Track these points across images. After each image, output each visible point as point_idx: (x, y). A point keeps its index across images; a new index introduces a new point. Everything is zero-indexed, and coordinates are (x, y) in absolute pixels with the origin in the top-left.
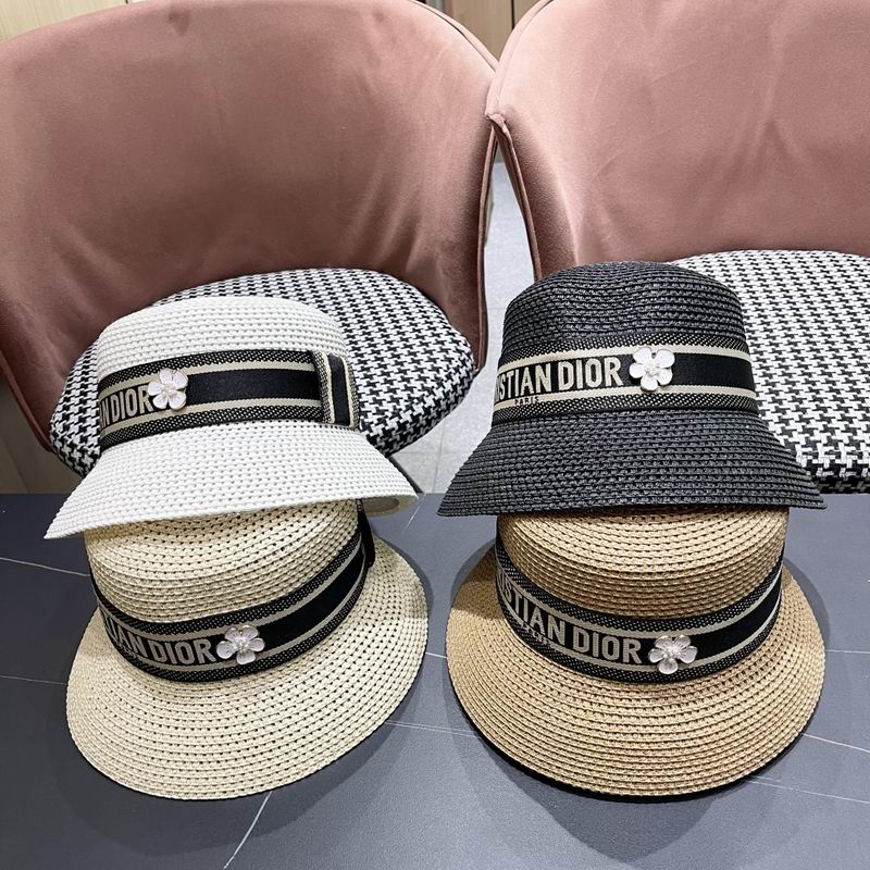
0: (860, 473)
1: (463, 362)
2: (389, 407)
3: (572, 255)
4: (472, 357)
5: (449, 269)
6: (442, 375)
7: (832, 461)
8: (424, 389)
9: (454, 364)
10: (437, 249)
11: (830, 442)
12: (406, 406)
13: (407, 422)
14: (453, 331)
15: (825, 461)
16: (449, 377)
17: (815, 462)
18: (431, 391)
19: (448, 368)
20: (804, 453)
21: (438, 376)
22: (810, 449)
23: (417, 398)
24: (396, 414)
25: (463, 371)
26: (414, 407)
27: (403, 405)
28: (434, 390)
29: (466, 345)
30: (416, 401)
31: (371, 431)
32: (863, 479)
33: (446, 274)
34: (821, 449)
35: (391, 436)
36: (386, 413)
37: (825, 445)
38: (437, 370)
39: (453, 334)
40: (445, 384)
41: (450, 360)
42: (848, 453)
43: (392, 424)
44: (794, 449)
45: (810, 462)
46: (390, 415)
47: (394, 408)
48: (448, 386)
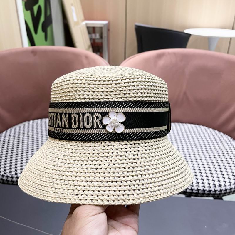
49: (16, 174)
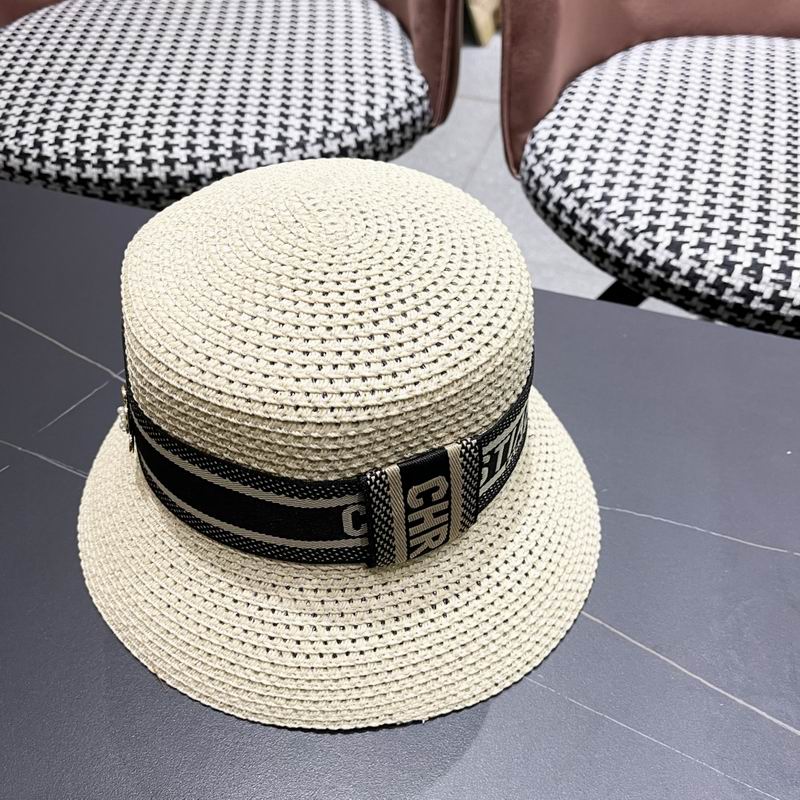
1: (410, 106)
2: (294, 135)
4: (426, 103)
6: (377, 113)
9: (398, 104)
12: (318, 139)
14: (413, 67)
15: (797, 294)
16: (385, 118)
18: (354, 129)
19: (387, 106)
21: (371, 113)
23: (335, 133)
25: (407, 117)
26: (327, 142)
27: (313, 137)
28: (360, 130)
29: (422, 87)
36: (288, 141)
38: (372, 106)
39: (409, 71)
40: (376, 125)
41: (392, 98)
44: (760, 272)
46: (292, 143)
47: (301, 137)
48: (380, 128)
49: (38, 145)
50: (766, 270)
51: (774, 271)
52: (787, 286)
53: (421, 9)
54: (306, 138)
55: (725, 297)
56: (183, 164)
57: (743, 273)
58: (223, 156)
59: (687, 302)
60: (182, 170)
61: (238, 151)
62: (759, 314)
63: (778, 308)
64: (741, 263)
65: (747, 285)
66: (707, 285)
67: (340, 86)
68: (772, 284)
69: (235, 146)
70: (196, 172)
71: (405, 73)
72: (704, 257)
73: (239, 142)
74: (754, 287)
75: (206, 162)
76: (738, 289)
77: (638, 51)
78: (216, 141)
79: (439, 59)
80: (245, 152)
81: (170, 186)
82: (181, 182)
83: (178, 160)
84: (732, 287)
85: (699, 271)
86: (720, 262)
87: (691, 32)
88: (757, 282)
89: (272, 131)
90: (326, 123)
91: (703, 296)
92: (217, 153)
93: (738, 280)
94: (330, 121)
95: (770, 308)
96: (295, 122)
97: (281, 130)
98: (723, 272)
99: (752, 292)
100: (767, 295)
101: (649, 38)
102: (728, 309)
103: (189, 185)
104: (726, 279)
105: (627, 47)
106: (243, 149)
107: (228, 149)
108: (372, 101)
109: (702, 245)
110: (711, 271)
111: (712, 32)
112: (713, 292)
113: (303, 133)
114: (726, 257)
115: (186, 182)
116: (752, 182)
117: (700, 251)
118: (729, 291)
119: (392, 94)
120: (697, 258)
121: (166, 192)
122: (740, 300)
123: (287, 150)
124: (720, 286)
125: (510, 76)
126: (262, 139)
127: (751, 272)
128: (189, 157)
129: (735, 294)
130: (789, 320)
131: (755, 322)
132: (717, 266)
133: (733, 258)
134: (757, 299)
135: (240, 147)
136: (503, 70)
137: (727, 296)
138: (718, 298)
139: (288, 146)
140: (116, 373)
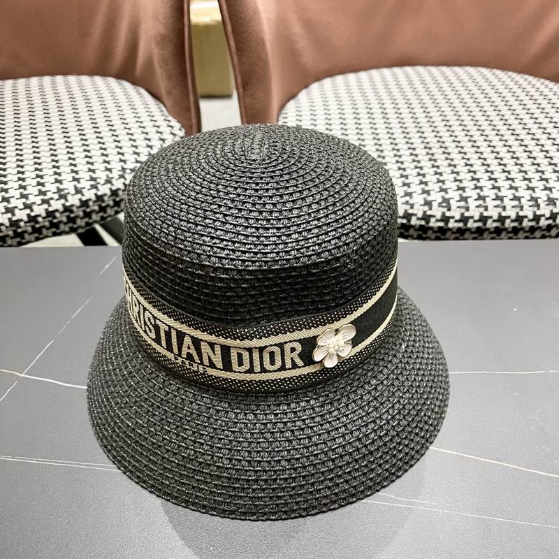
0: (503, 223)
2: (101, 176)
3: (262, 40)
5: (163, 61)
7: (482, 213)
8: (137, 162)
10: (153, 46)
11: (480, 198)
12: (120, 175)
13: (119, 189)
14: (170, 118)
15: (475, 213)
17: (467, 214)
20: (458, 207)
22: (463, 204)
23: (131, 170)
24: (109, 181)
27: (115, 174)
29: (181, 130)
30: (128, 171)
31: (83, 195)
32: (506, 229)
33: (160, 67)
34: (472, 203)
35: (103, 201)
36: (98, 180)
37: (476, 200)
38: (151, 147)
39: (169, 121)
41: (163, 140)
42: (495, 207)
43: (104, 190)
44: (449, 203)
45: (462, 214)
46: (102, 181)
47: (108, 176)
50: (451, 201)
51: (458, 201)
52: (467, 209)
53: (170, 78)
54: (111, 176)
55: (431, 225)
56: (21, 210)
57: (439, 206)
58: (52, 199)
59: (406, 234)
60: (21, 215)
61: (62, 193)
62: (455, 230)
63: (466, 224)
64: (435, 201)
65: (444, 213)
66: (418, 219)
67: (124, 138)
68: (459, 209)
69: (59, 190)
70: (33, 214)
71: (167, 122)
72: (411, 201)
73: (61, 187)
74: (448, 214)
75: (39, 205)
76: (439, 217)
77: (315, 87)
78: (43, 189)
79: (189, 110)
80: (69, 193)
81: (13, 228)
82: (22, 224)
83: (16, 207)
84: (434, 216)
85: (410, 211)
86: (423, 203)
87: (343, 71)
88: (449, 210)
89: (84, 175)
90: (122, 164)
91: (417, 227)
92: (46, 198)
93: (437, 212)
94: (124, 161)
95: (461, 225)
96: (99, 166)
97: (91, 173)
98: (426, 208)
99: (448, 217)
100: (458, 217)
101: (318, 78)
102: (434, 232)
103: (28, 224)
104: (429, 213)
105: (306, 86)
106: (66, 191)
107: (54, 193)
108: (150, 144)
109: (407, 194)
110: (418, 210)
111: (355, 70)
112: (423, 223)
113: (108, 173)
114: (425, 199)
115: (26, 223)
116: (421, 151)
117: (407, 198)
118: (433, 220)
119: (162, 137)
120: (407, 203)
121: (11, 233)
122: (441, 224)
123: (99, 186)
124: (426, 218)
125: (246, 111)
126: (79, 182)
127: (444, 205)
128: (24, 204)
129: (438, 221)
130: (474, 230)
131: (454, 236)
132: (421, 205)
133: (429, 199)
134: (452, 221)
135: (63, 190)
136: (240, 108)
137: (433, 223)
138: (427, 226)
139: (99, 183)
140: (22, 373)
